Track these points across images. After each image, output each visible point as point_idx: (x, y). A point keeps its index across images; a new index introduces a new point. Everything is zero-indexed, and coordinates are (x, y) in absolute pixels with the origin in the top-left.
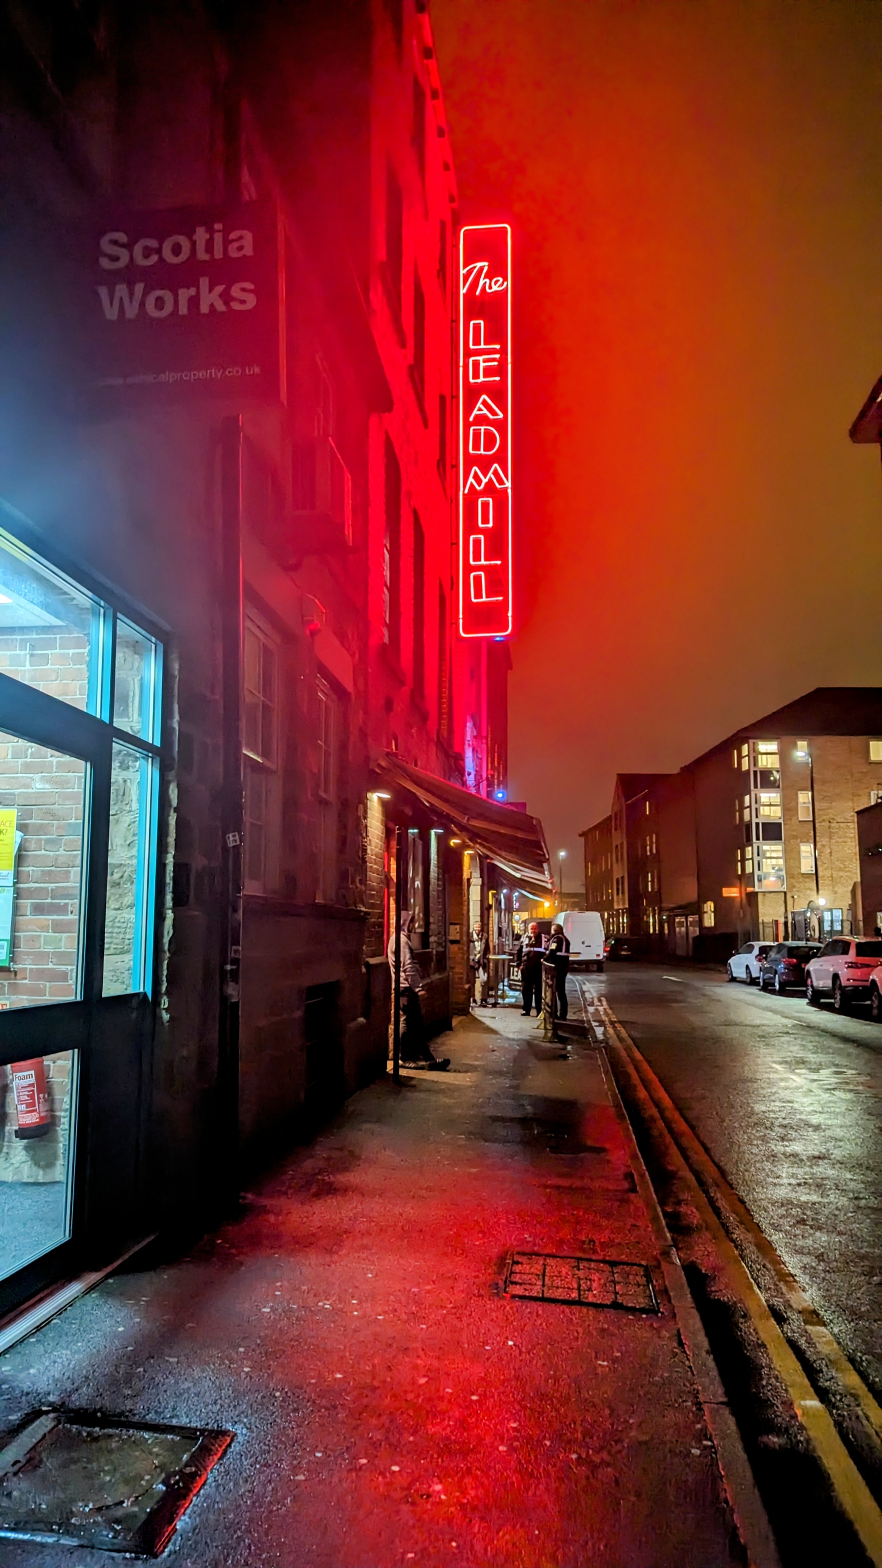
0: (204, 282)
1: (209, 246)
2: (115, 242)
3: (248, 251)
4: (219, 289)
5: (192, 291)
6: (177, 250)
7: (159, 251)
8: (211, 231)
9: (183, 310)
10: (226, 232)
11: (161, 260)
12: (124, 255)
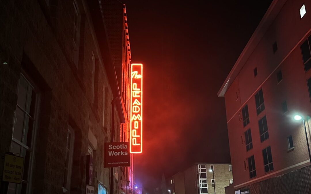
0: (121, 151)
1: (122, 147)
2: (110, 146)
3: (127, 148)
4: (123, 152)
5: (120, 152)
6: (118, 147)
7: (116, 147)
8: (122, 145)
9: (119, 155)
10: (124, 145)
11: (116, 148)
12: (112, 147)
